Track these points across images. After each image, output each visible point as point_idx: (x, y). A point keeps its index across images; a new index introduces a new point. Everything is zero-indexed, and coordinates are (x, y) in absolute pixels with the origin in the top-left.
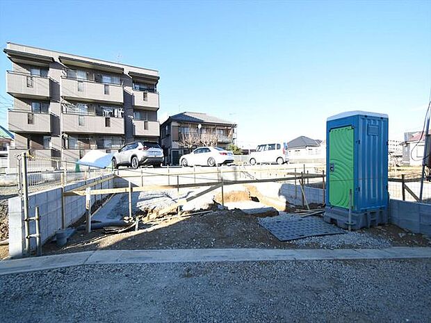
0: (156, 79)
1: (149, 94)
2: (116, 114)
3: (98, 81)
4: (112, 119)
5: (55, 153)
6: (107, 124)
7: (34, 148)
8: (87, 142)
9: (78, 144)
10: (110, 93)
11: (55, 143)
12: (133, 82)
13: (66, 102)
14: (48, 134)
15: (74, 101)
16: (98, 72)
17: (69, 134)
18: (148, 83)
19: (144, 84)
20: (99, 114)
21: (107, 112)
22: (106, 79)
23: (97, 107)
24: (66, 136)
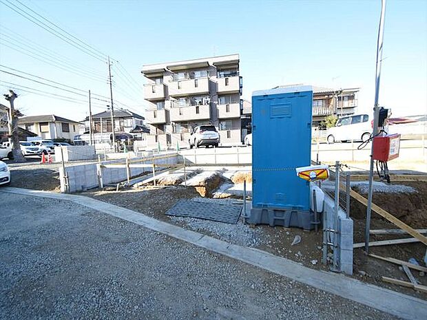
0: (237, 63)
1: (231, 79)
2: (204, 103)
3: (192, 77)
4: (200, 107)
5: (168, 137)
6: (197, 112)
7: (160, 134)
8: (186, 127)
9: (181, 129)
10: (199, 85)
11: (169, 129)
12: (218, 71)
13: (173, 99)
14: (165, 124)
15: (177, 97)
16: (191, 70)
17: (176, 122)
18: (230, 68)
19: (227, 70)
20: (193, 104)
21: (198, 101)
22: (197, 74)
23: (191, 98)
24: (174, 123)
